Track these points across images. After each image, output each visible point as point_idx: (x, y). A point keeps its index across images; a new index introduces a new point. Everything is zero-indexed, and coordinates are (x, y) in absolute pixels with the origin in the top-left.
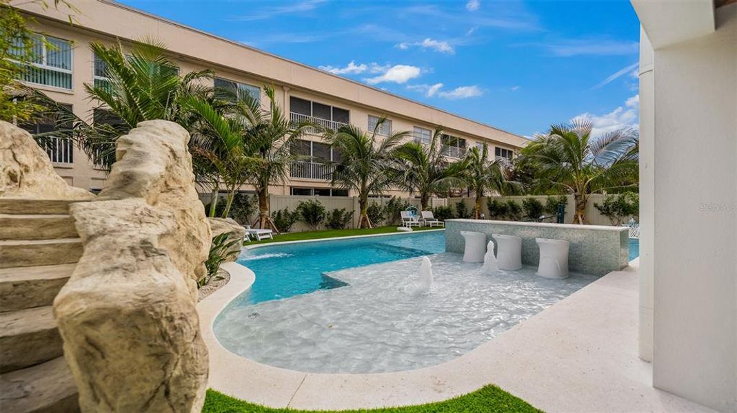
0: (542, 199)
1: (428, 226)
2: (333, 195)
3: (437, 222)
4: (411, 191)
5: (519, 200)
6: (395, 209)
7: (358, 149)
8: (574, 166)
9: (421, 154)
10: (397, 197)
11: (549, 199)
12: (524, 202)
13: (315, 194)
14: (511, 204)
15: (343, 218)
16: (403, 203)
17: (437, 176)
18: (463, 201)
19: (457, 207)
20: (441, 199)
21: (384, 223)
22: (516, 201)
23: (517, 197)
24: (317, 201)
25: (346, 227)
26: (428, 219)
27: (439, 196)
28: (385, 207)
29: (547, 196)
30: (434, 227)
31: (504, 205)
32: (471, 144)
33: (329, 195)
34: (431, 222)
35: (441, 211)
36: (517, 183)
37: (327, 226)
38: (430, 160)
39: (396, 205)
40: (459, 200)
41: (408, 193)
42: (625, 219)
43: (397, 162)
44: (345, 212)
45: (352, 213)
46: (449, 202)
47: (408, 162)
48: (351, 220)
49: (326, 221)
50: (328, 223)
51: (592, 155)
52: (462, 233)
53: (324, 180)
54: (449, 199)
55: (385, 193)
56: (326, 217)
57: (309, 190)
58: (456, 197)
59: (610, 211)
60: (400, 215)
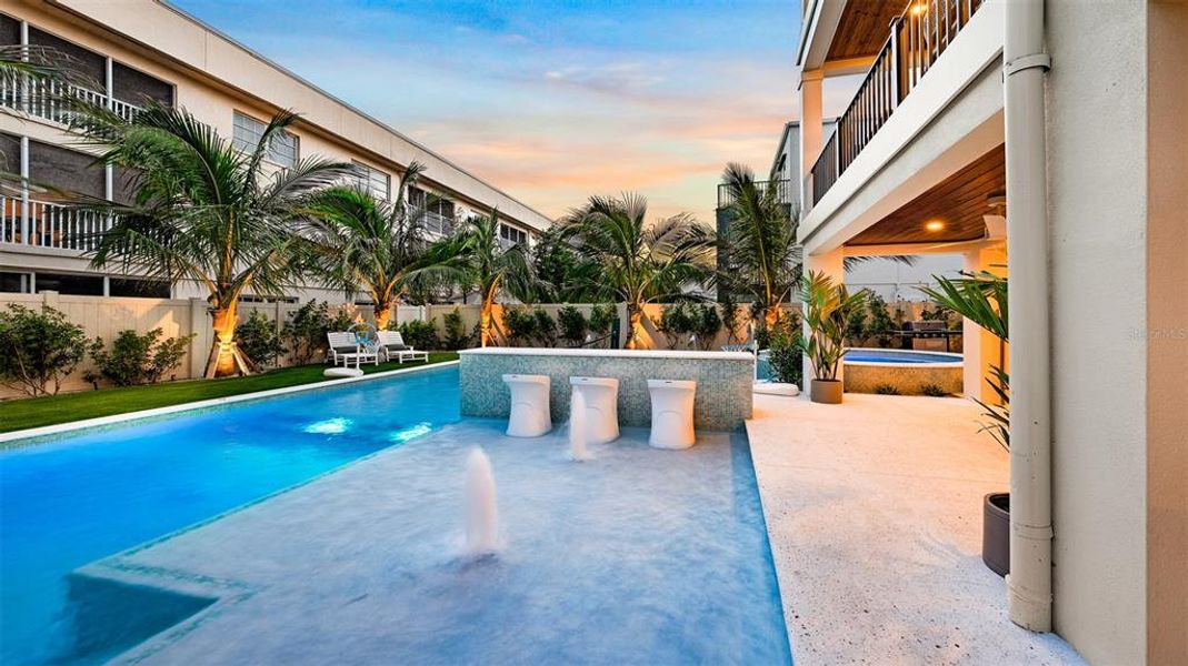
0: (585, 310)
1: (395, 360)
2: (112, 294)
3: (412, 352)
4: (350, 290)
5: (553, 310)
6: (312, 328)
7: (206, 178)
8: (626, 263)
9: (374, 214)
10: (318, 302)
11: (595, 309)
12: (560, 313)
13: (39, 288)
14: (542, 316)
15: (153, 353)
16: (333, 316)
17: (409, 263)
18: (456, 311)
19: (446, 322)
20: (414, 307)
21: (282, 361)
22: (547, 310)
23: (547, 305)
24: (46, 308)
25: (165, 377)
26: (393, 348)
27: (407, 302)
28: (286, 324)
29: (592, 305)
30: (409, 363)
31: (528, 319)
32: (464, 212)
33: (101, 293)
34: (401, 353)
35: (417, 329)
36: (548, 285)
37: (89, 378)
38: (395, 230)
39: (315, 319)
40: (449, 310)
41: (343, 295)
42: (682, 337)
43: (316, 225)
44: (162, 339)
45: (183, 341)
46: (429, 315)
47: (344, 230)
48: (183, 360)
49: (87, 363)
50: (96, 370)
51: (647, 249)
52: (507, 378)
53: (77, 252)
54: (430, 309)
55: (289, 292)
56: (86, 355)
57: (17, 277)
58: (439, 303)
59: (668, 326)
60: (325, 341)
